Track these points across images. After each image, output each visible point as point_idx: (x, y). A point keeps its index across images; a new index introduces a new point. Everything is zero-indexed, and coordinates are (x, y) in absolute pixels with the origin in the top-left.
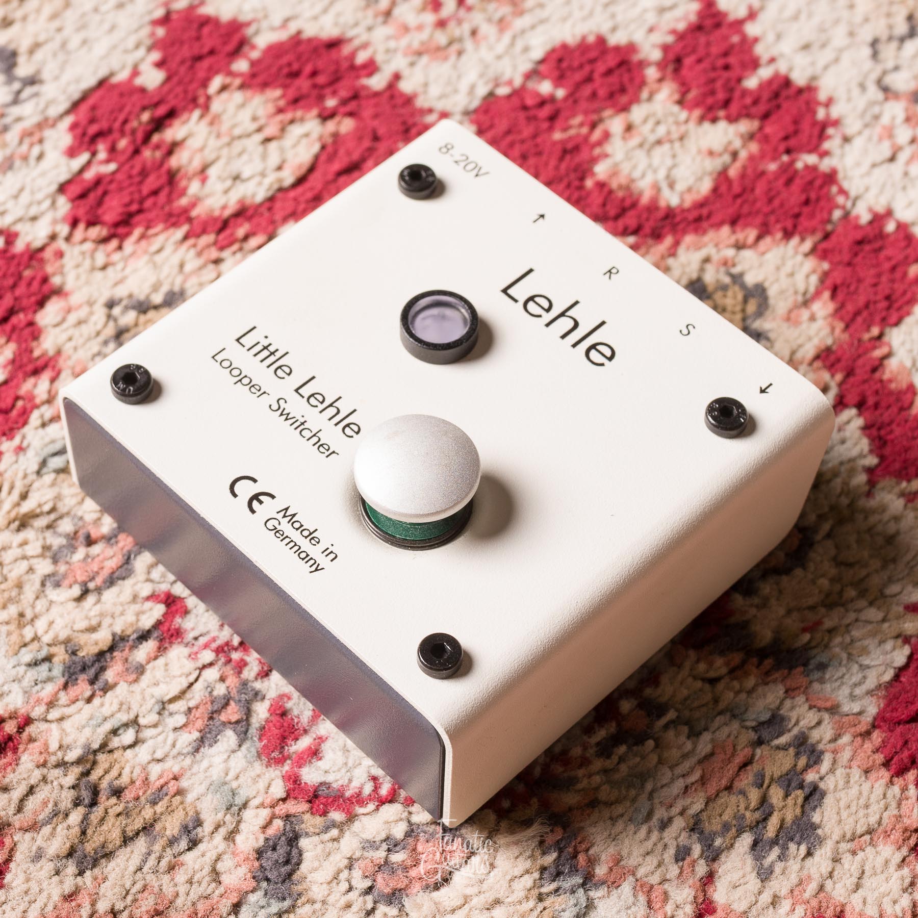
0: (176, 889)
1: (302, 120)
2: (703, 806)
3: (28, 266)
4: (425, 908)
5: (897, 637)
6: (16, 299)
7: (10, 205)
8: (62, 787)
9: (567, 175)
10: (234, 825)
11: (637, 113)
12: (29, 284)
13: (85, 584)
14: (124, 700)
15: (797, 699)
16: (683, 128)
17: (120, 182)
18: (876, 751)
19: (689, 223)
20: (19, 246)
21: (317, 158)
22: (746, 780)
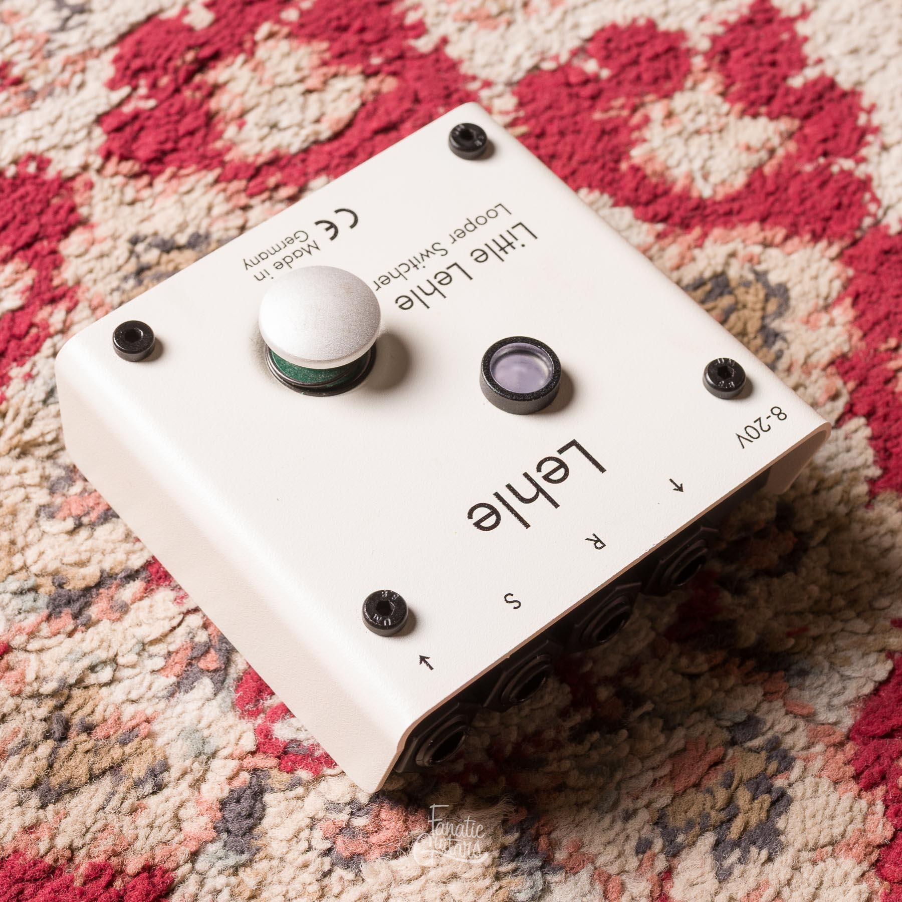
0: (136, 832)
1: (345, 75)
2: (669, 801)
3: (57, 194)
4: (381, 875)
5: (881, 651)
6: (41, 226)
7: (46, 131)
8: (34, 718)
9: (603, 156)
10: (201, 774)
11: (680, 101)
12: (56, 212)
13: (79, 518)
14: (105, 638)
15: (775, 703)
16: (723, 120)
17: (157, 119)
18: (848, 763)
19: (719, 216)
20: (51, 173)
21: (356, 114)
22: (715, 780)
